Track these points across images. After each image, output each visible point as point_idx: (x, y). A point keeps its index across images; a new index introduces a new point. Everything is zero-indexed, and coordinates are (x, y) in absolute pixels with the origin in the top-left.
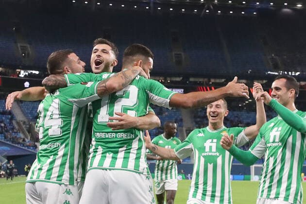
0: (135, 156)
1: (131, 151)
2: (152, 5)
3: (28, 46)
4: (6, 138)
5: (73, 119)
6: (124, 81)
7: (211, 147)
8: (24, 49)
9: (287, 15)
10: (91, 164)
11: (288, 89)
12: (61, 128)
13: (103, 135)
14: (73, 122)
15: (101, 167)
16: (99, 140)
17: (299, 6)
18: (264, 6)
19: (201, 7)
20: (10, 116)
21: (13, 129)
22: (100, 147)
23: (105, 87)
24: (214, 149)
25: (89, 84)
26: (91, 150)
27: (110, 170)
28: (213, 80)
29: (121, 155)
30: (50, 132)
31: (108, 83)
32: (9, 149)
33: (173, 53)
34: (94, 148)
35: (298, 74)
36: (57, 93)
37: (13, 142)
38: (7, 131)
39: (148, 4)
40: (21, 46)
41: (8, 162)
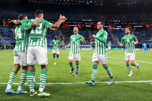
0: (42, 42)
1: (41, 41)
2: (51, 1)
3: (17, 13)
4: (11, 38)
5: (25, 33)
6: (38, 23)
7: (74, 39)
8: (15, 14)
9: (88, 4)
10: (30, 45)
11: (102, 24)
12: (22, 36)
13: (32, 37)
14: (25, 34)
15: (32, 46)
16: (31, 38)
17: (91, 2)
18: (81, 2)
19: (64, 2)
20: (12, 32)
21: (13, 36)
22: (32, 40)
23: (33, 25)
24: (75, 40)
25: (29, 24)
26: (29, 41)
27: (35, 46)
28: (67, 22)
29: (38, 42)
30: (19, 38)
31: (34, 24)
32: (11, 41)
33: (57, 15)
34: (30, 40)
35: (91, 20)
36: (20, 26)
37: (13, 39)
38: (11, 36)
39: (50, 1)
40: (15, 13)
41: (12, 45)
